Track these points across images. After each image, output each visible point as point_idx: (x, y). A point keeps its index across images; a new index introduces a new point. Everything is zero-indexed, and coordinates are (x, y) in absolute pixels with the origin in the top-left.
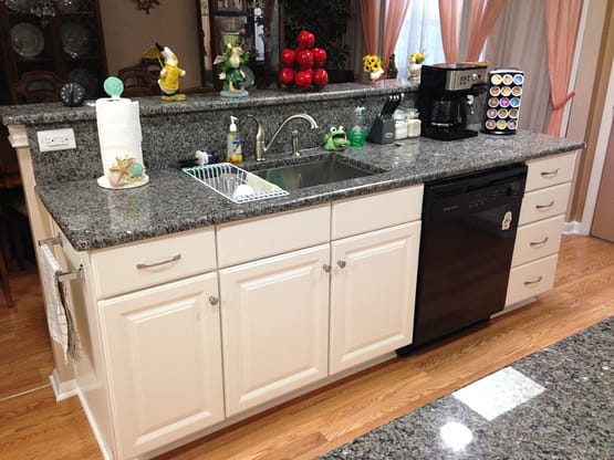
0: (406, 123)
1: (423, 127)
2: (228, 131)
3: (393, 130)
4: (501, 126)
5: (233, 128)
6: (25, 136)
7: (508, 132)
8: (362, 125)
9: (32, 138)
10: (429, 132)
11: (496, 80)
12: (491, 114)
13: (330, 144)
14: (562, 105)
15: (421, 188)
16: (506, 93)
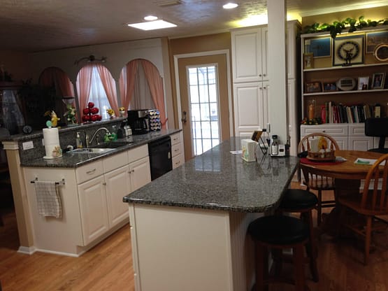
0: (128, 130)
1: (132, 131)
2: (76, 137)
3: (125, 132)
4: (156, 128)
5: (78, 136)
6: (17, 145)
7: (158, 130)
8: (115, 132)
9: (20, 146)
10: (134, 133)
11: (151, 114)
12: (152, 125)
13: (107, 139)
14: (165, 123)
15: (147, 145)
16: (155, 117)
